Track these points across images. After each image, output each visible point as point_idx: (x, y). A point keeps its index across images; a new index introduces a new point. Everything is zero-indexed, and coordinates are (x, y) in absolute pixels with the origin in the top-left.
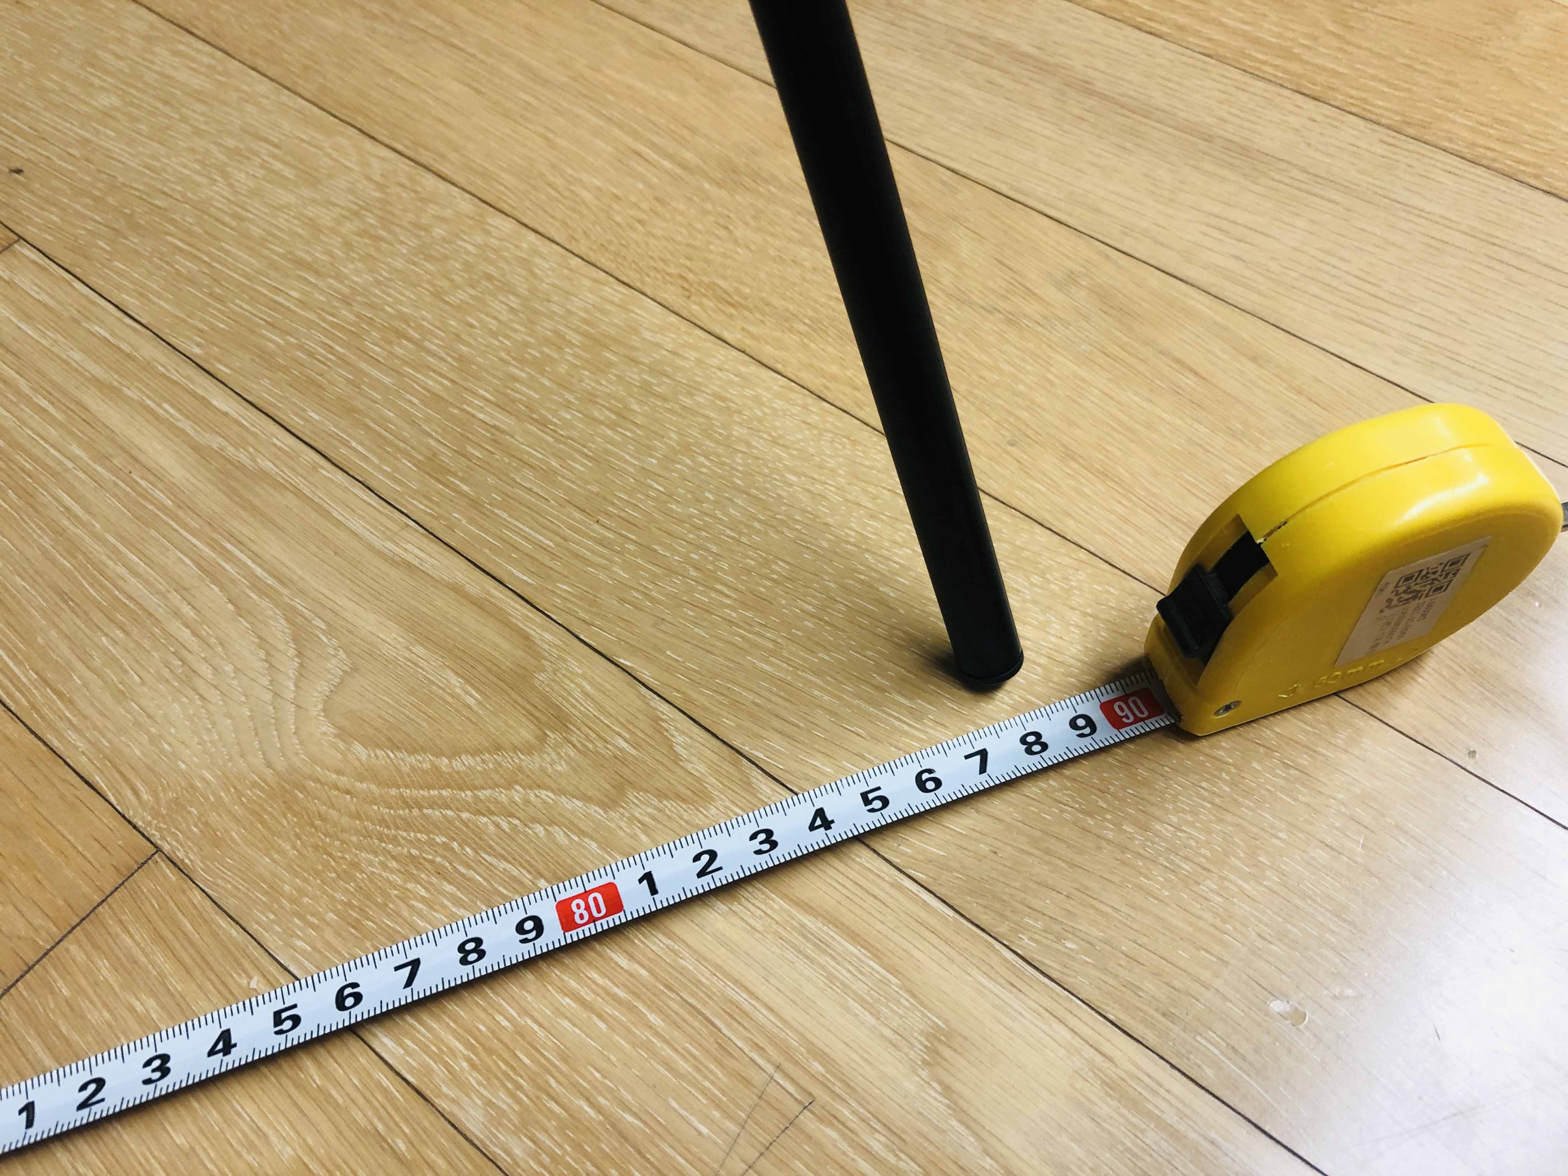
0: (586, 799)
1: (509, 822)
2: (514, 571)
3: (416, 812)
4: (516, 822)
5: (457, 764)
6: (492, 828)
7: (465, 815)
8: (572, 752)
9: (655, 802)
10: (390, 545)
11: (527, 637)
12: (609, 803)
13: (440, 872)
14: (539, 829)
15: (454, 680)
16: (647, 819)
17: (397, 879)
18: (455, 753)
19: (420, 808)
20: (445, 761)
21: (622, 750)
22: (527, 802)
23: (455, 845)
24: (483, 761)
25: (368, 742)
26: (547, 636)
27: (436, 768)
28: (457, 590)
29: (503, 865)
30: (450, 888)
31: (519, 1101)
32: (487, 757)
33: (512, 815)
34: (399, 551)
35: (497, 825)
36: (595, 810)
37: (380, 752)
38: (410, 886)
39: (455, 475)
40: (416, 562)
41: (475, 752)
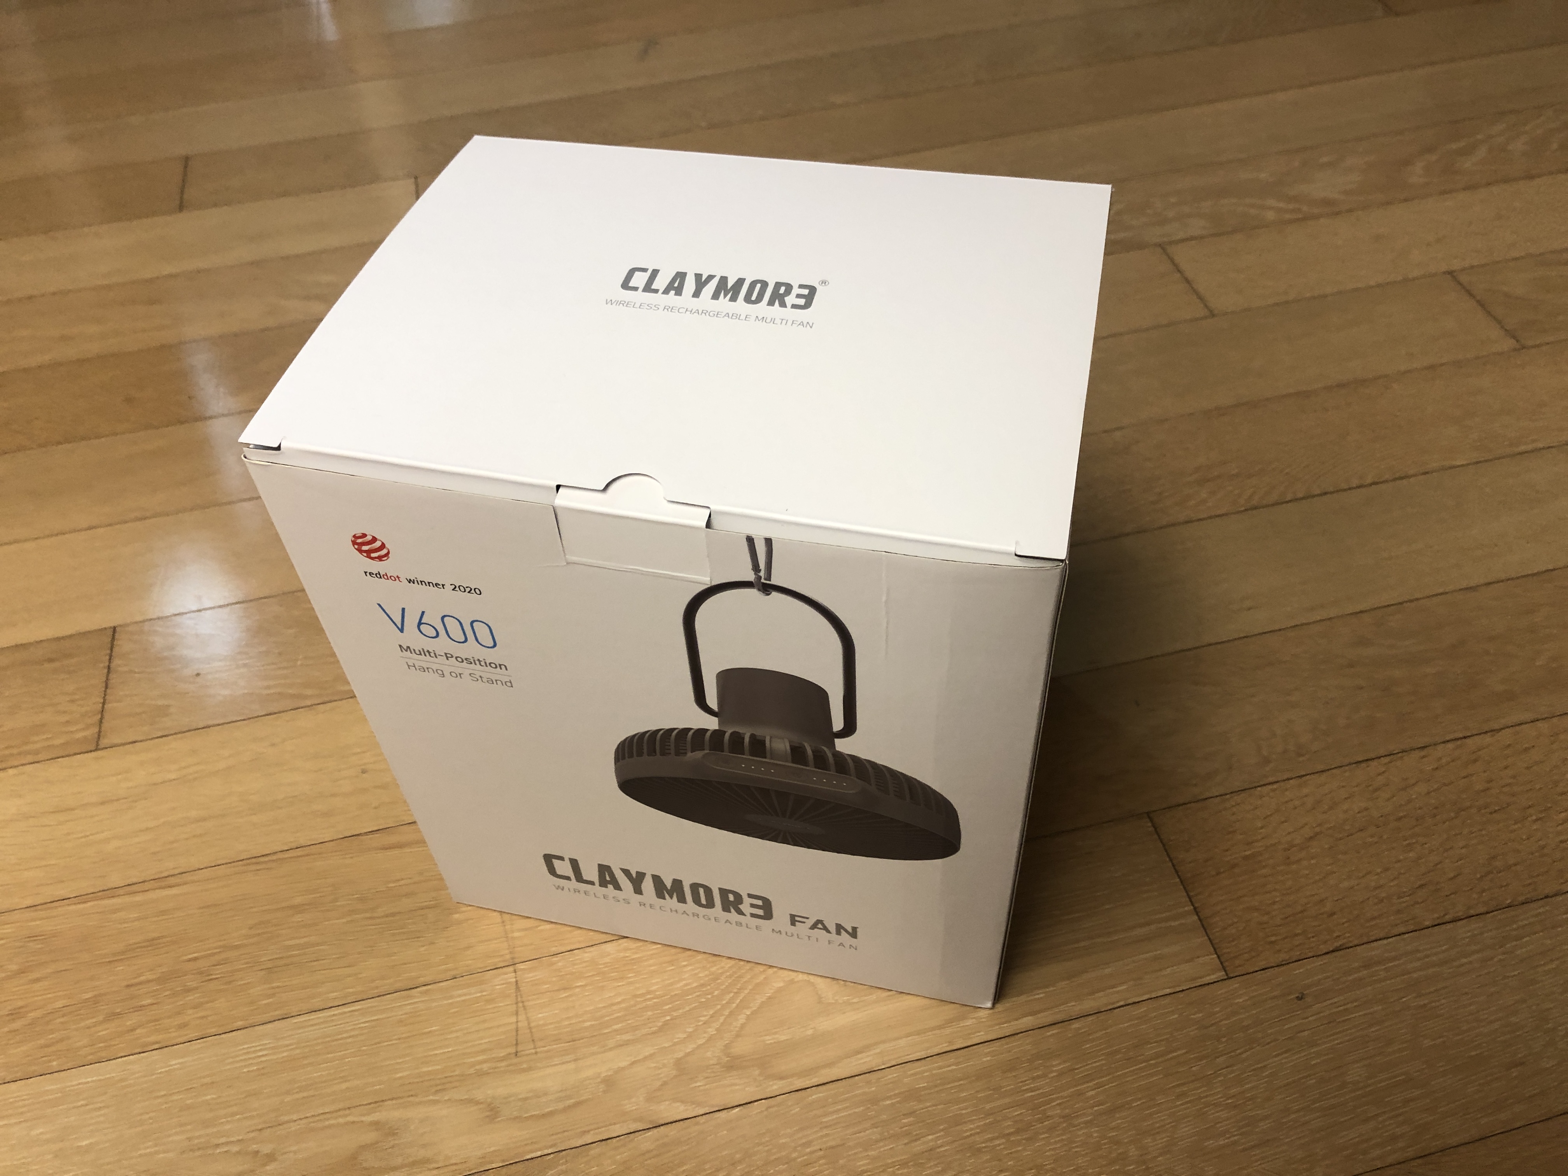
0: (688, 1054)
1: (702, 1021)
2: (821, 1095)
3: (735, 991)
4: (700, 1023)
5: (743, 1016)
6: (705, 1013)
7: (719, 1007)
8: (711, 1062)
9: (665, 1079)
10: (878, 1051)
11: (782, 1078)
12: (678, 1062)
13: (702, 985)
14: (690, 1030)
15: (783, 1038)
16: (659, 1072)
17: (714, 969)
18: (748, 1018)
19: (736, 993)
20: (748, 1013)
21: (696, 1082)
22: (705, 1032)
23: (709, 996)
24: (736, 1027)
25: (780, 990)
26: (775, 1087)
27: (748, 1008)
28: (830, 1065)
29: (687, 1008)
30: (695, 985)
31: (601, 964)
32: (737, 1029)
33: (704, 1023)
34: (871, 1053)
35: (705, 1016)
36: (680, 1055)
37: (772, 991)
38: (707, 973)
39: (898, 1102)
40: (859, 1056)
41: (743, 1026)
